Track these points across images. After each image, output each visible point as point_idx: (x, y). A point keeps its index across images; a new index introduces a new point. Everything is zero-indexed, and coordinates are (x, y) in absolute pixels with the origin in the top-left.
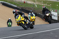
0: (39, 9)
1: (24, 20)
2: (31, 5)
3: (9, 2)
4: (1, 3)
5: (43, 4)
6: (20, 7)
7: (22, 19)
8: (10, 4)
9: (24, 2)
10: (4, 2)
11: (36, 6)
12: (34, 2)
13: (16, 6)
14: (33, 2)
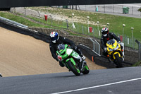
0: (81, 34)
2: (62, 25)
3: (9, 16)
8: (11, 22)
9: (46, 17)
11: (74, 27)
12: (70, 17)
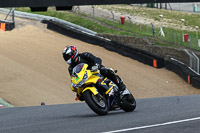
0: (172, 44)
1: (99, 81)
2: (145, 31)
4: (44, 22)
5: (184, 28)
6: (108, 37)
7: (91, 77)
10: (52, 18)
11: (163, 33)
12: (156, 19)
13: (93, 33)
14: (152, 20)
